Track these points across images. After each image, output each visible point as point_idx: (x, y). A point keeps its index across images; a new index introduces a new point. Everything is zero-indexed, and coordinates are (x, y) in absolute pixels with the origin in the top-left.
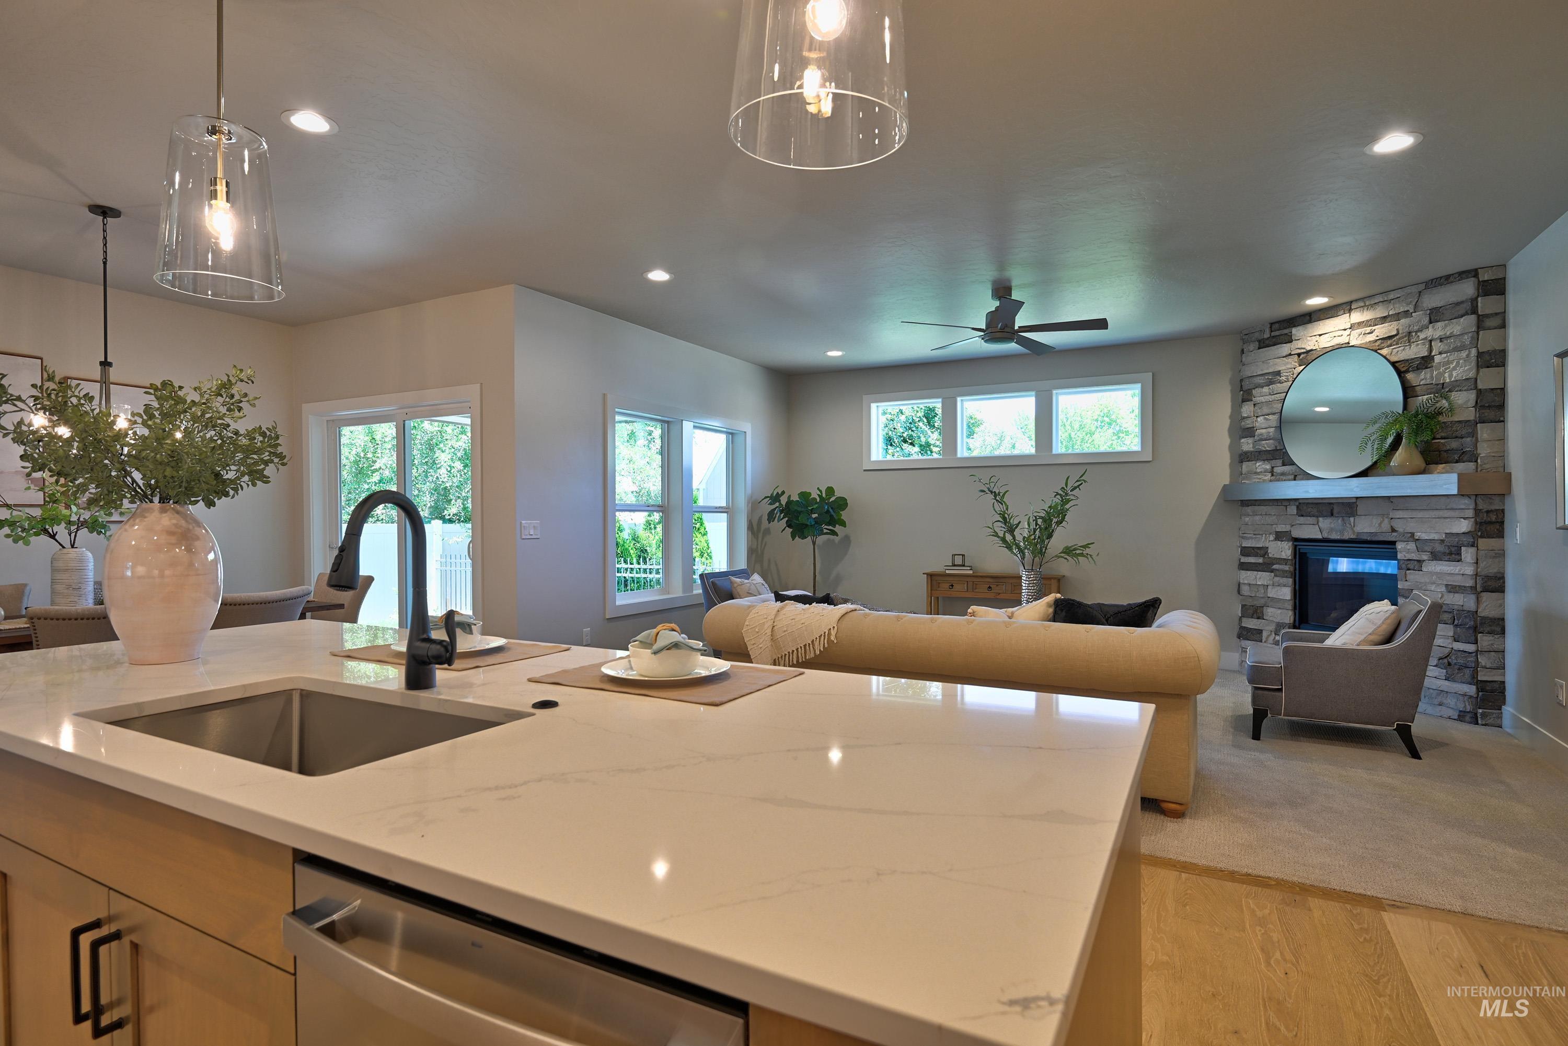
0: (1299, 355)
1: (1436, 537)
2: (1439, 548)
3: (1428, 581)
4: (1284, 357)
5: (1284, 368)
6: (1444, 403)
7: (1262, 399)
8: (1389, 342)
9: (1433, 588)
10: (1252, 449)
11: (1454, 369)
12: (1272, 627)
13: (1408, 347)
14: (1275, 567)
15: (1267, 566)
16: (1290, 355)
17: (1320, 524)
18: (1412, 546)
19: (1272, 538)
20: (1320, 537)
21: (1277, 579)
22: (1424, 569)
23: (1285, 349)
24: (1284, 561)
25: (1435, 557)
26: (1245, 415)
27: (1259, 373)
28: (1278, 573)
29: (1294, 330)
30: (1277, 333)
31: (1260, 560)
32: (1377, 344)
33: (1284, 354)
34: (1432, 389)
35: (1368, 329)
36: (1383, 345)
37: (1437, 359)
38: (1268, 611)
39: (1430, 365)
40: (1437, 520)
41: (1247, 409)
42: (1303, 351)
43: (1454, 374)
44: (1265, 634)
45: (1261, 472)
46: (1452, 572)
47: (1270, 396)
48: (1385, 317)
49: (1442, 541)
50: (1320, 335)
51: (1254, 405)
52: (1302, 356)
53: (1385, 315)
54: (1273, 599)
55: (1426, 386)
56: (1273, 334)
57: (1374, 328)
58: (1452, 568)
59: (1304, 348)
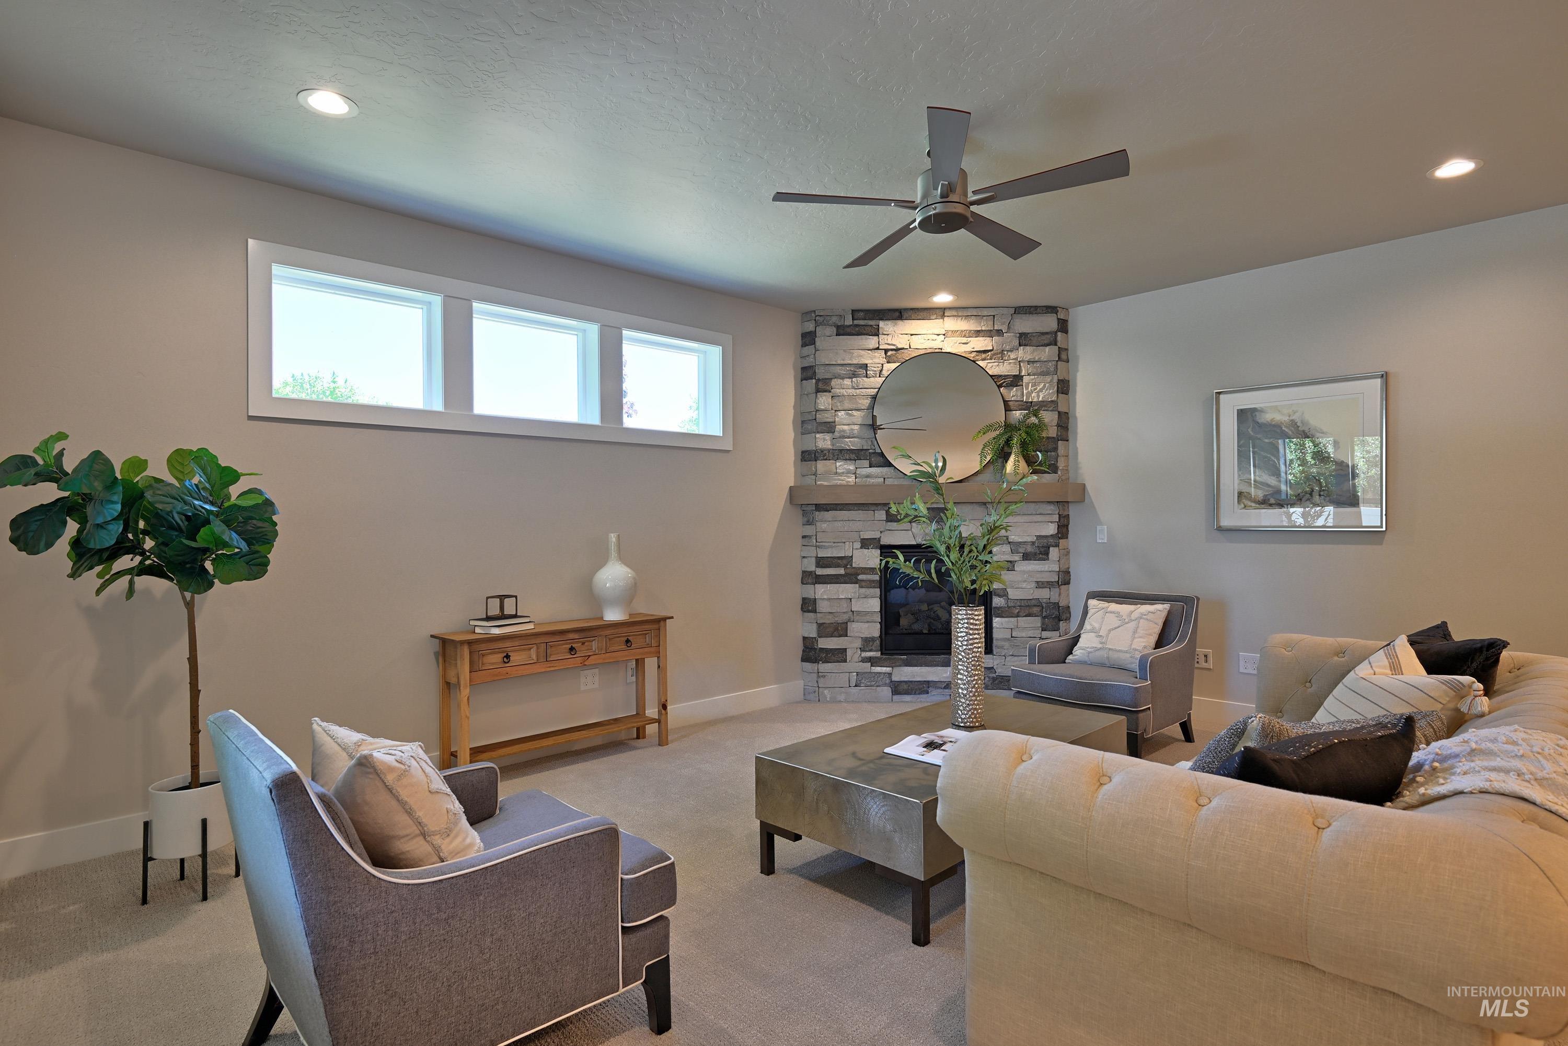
0: (886, 351)
1: (1029, 539)
2: (1030, 549)
3: (1020, 579)
4: (869, 350)
5: (870, 361)
6: (1033, 420)
7: (844, 392)
8: (984, 356)
9: (1024, 585)
10: (830, 447)
11: (1041, 390)
12: (858, 643)
13: (1002, 363)
14: (860, 577)
15: (851, 577)
16: (878, 349)
17: (913, 529)
18: (1007, 548)
19: (858, 545)
20: (914, 543)
21: (863, 590)
22: (1016, 568)
23: (872, 342)
24: (872, 570)
25: (1026, 557)
26: (822, 408)
27: (839, 362)
28: (863, 584)
29: (882, 324)
30: (862, 322)
31: (841, 571)
32: (973, 356)
33: (871, 347)
34: (1023, 405)
35: (964, 340)
36: (977, 358)
37: (1026, 379)
38: (853, 626)
39: (1019, 384)
40: (1029, 524)
41: (824, 401)
42: (894, 347)
43: (1041, 395)
44: (849, 653)
45: (843, 473)
46: (1043, 570)
47: (853, 390)
48: (978, 331)
49: (1033, 543)
50: (912, 335)
51: (832, 397)
52: (889, 353)
53: (979, 329)
54: (859, 613)
55: (1017, 403)
56: (856, 322)
57: (969, 339)
58: (1041, 566)
59: (894, 345)
